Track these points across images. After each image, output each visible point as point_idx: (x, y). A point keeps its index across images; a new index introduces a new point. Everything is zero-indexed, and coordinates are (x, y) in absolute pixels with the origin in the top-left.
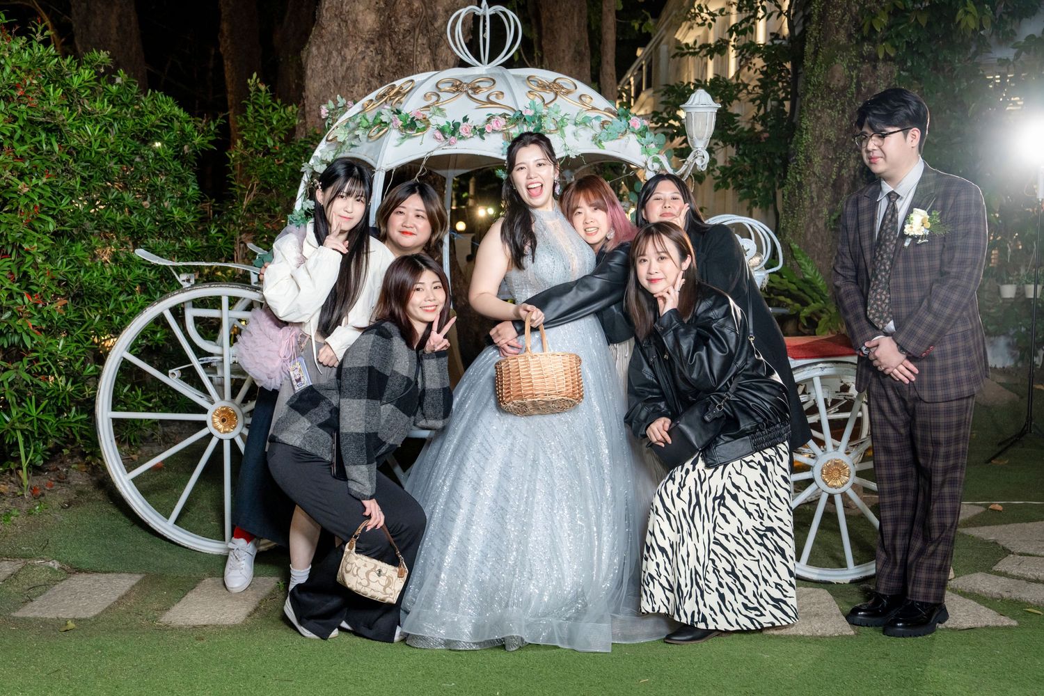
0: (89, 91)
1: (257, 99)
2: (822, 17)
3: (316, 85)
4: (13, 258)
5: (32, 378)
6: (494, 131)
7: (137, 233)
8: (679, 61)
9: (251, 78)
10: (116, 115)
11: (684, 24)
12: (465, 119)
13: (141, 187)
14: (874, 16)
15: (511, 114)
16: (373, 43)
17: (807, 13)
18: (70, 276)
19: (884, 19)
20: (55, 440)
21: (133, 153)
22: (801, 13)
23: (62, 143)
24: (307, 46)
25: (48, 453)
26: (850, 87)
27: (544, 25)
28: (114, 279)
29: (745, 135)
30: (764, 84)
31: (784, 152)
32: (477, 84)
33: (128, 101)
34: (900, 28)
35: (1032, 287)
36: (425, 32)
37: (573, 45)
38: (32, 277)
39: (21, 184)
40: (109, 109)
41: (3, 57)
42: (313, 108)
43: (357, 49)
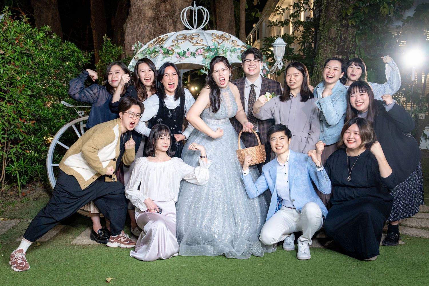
0: (43, 41)
1: (106, 44)
2: (326, 10)
3: (129, 38)
4: (15, 105)
5: (22, 151)
6: (199, 54)
7: (61, 96)
8: (270, 28)
9: (104, 36)
10: (53, 51)
11: (272, 14)
12: (188, 50)
13: (63, 78)
14: (347, 9)
15: (206, 48)
16: (151, 22)
17: (320, 9)
18: (36, 112)
19: (350, 11)
20: (30, 175)
21: (59, 65)
22: (318, 9)
23: (33, 61)
24: (126, 23)
25: (28, 180)
26: (337, 37)
27: (217, 15)
28: (53, 114)
29: (296, 57)
30: (304, 37)
31: (312, 63)
32: (192, 36)
33: (57, 45)
34: (357, 14)
36: (171, 17)
37: (229, 22)
38: (22, 113)
39: (18, 76)
40: (50, 48)
41: (11, 28)
42: (128, 47)
43: (145, 24)
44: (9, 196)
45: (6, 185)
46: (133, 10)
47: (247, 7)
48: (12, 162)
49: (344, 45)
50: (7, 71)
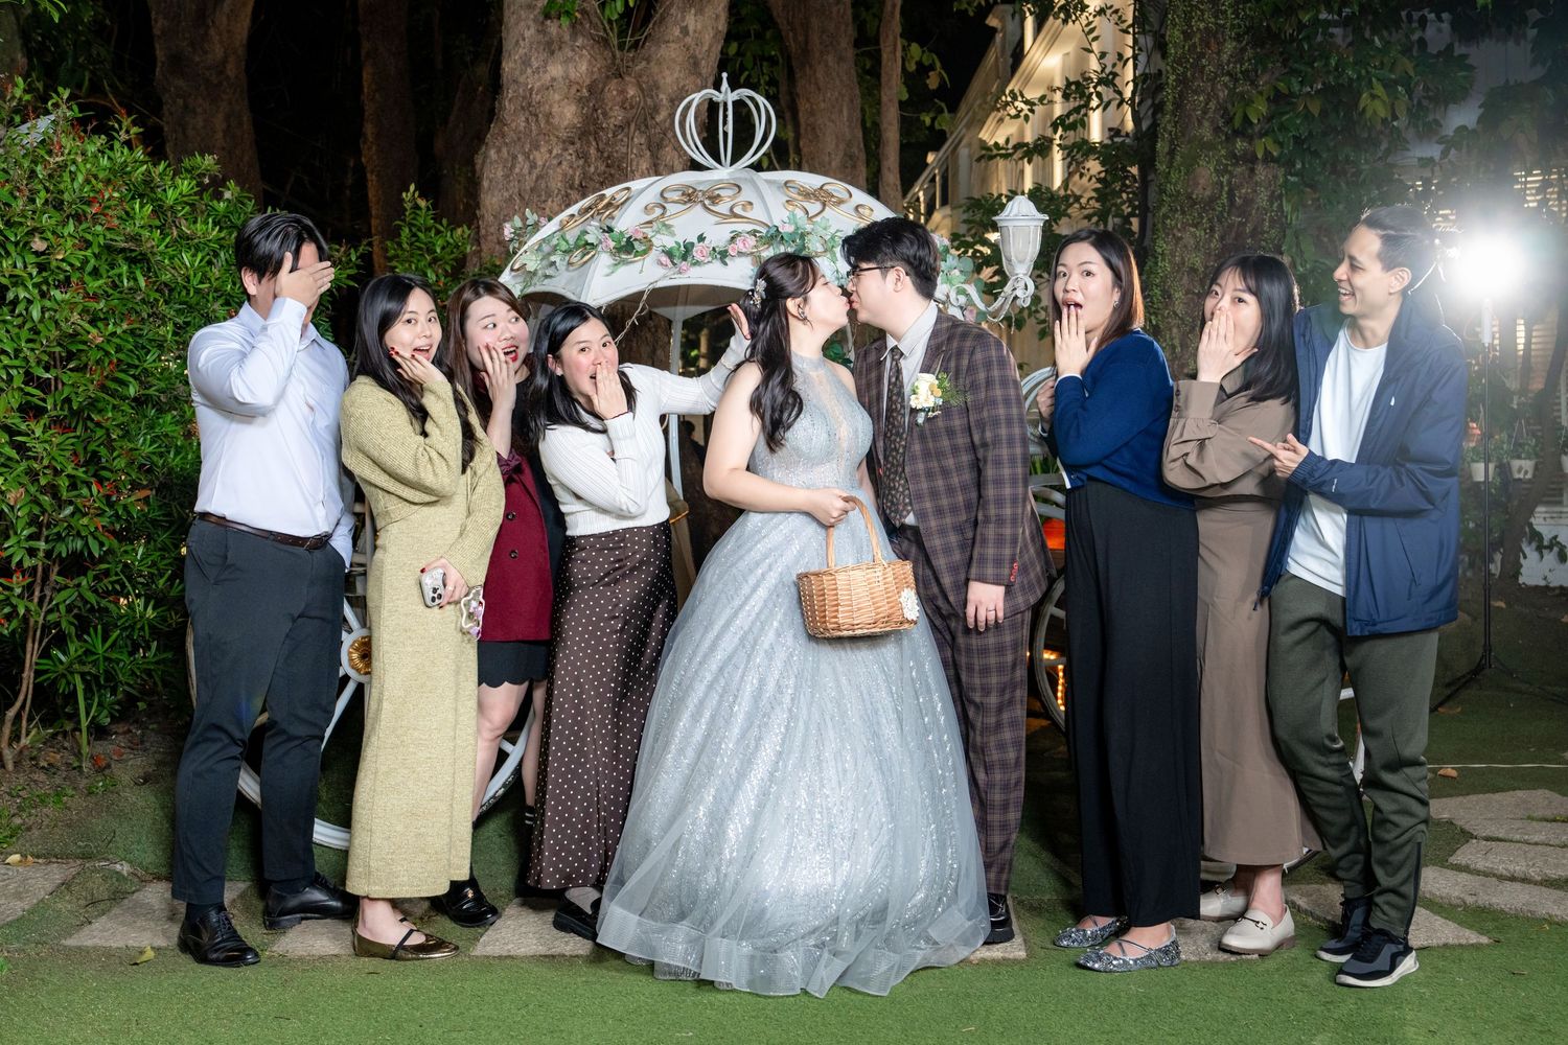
0: (187, 208)
1: (414, 219)
2: (1179, 105)
3: (495, 199)
4: (78, 433)
5: (99, 599)
6: (740, 254)
8: (986, 168)
9: (408, 190)
10: (222, 242)
11: (993, 114)
12: (701, 238)
14: (1249, 102)
15: (764, 230)
16: (573, 144)
17: (1157, 101)
18: (155, 458)
19: (1261, 107)
20: (126, 688)
22: (1149, 102)
23: (150, 277)
24: (483, 149)
25: (117, 707)
26: (1219, 198)
27: (802, 120)
30: (1102, 195)
32: (717, 192)
34: (1284, 118)
35: (1481, 466)
36: (643, 129)
37: (842, 146)
38: (103, 460)
39: (94, 331)
40: (215, 233)
41: (74, 162)
42: (492, 230)
43: (550, 152)
44: (43, 768)
45: (36, 726)
46: (509, 104)
47: (905, 96)
48: (61, 641)
49: (1244, 224)
50: (56, 311)
